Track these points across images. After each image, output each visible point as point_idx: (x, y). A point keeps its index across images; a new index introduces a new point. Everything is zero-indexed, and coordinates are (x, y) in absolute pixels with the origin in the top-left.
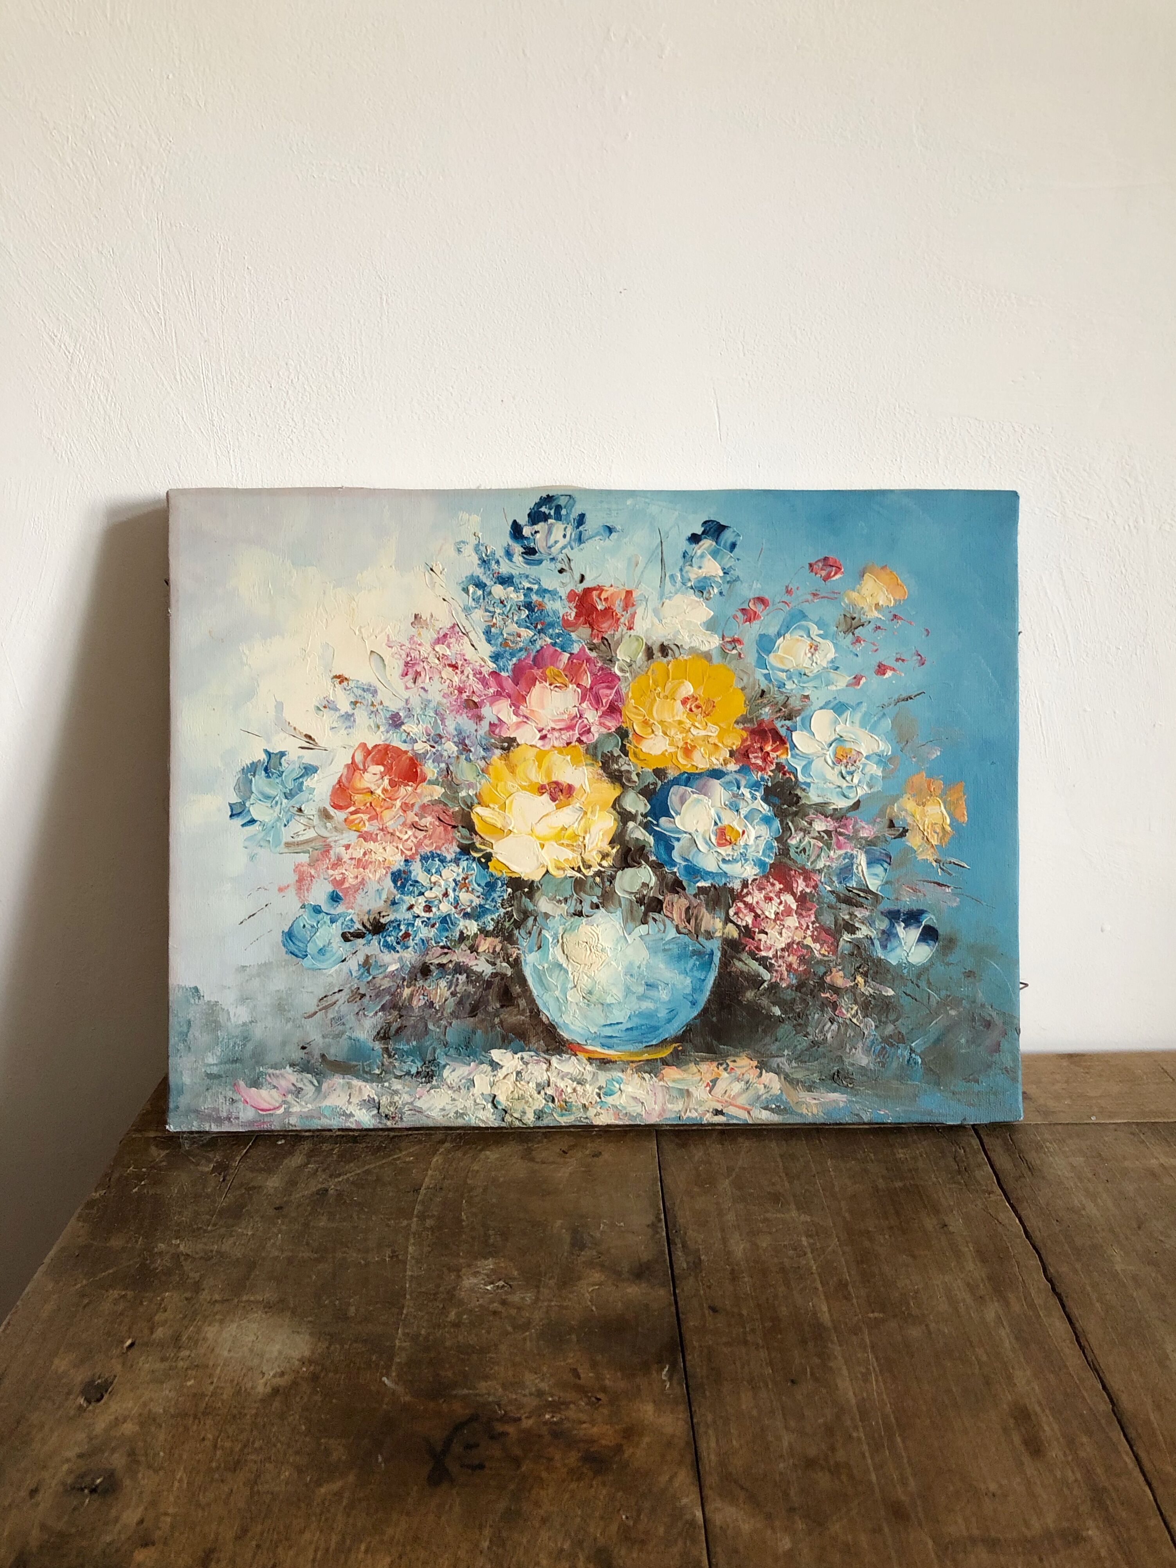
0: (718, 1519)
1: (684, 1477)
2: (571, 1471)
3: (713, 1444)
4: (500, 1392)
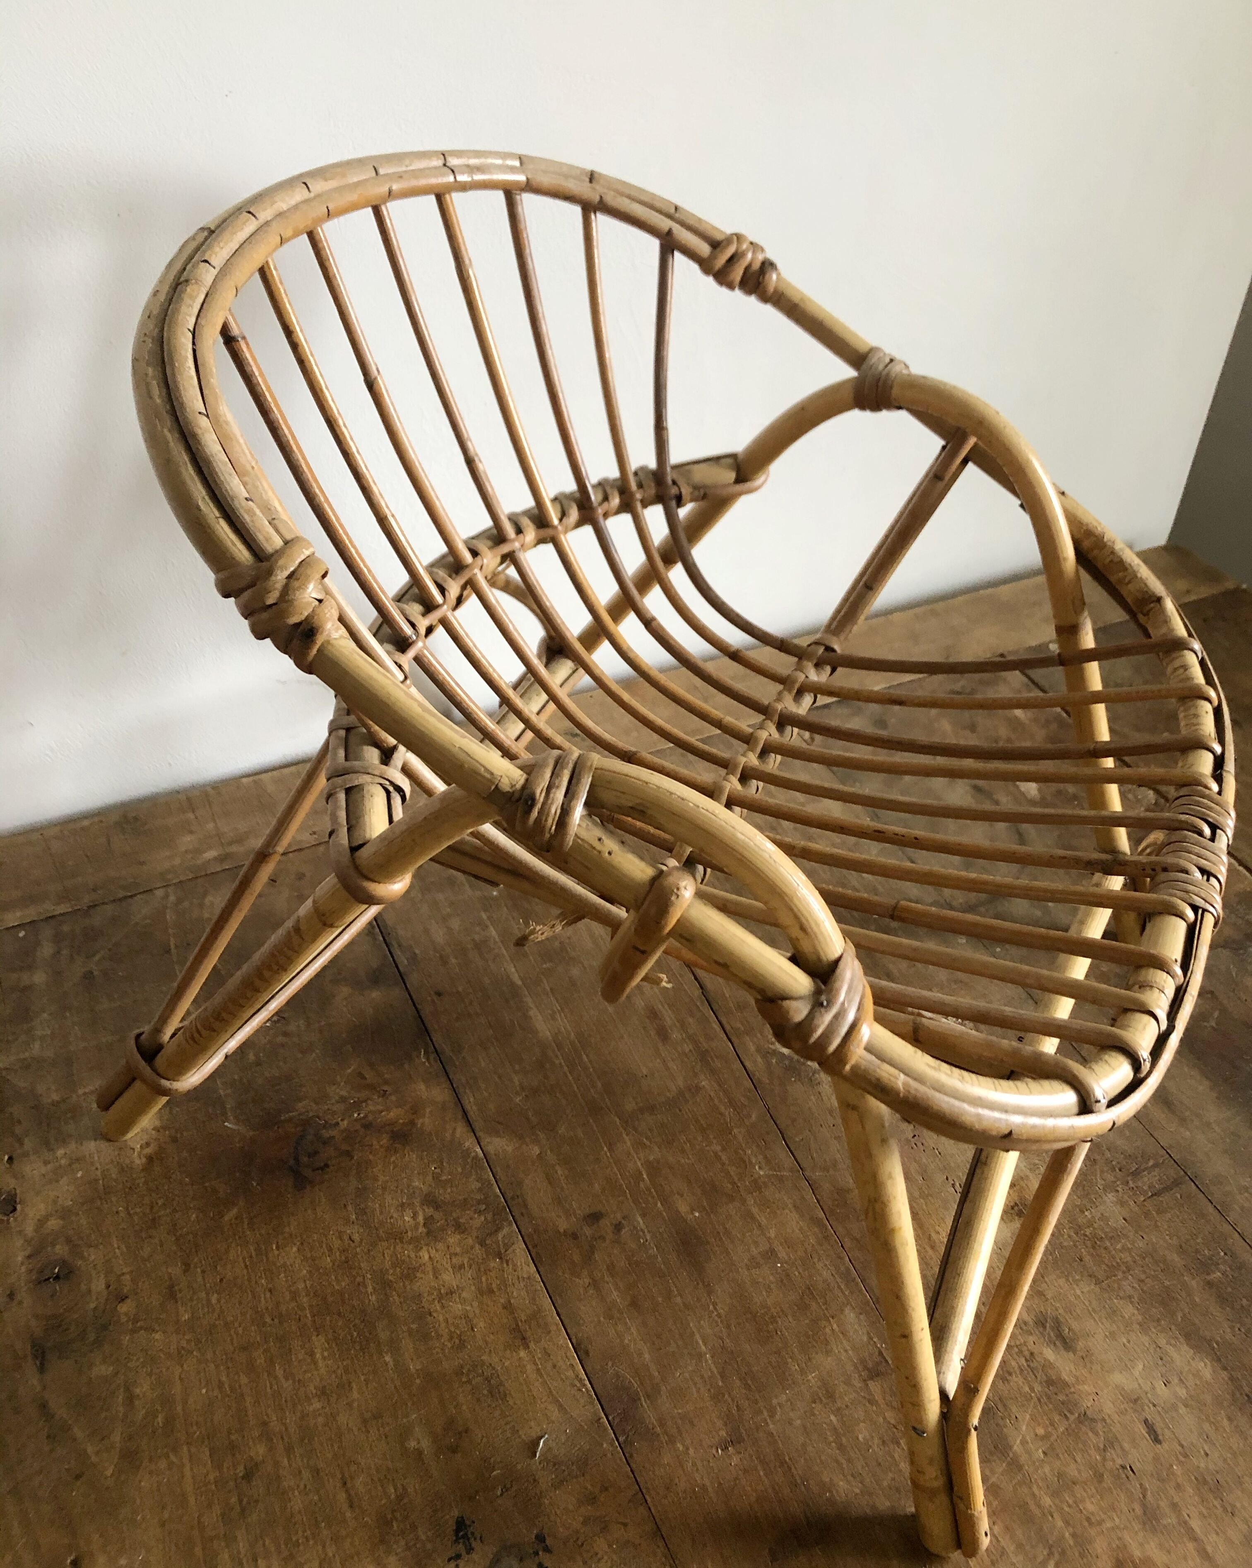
0: (490, 1149)
1: (461, 1129)
2: (388, 1149)
3: (472, 1100)
4: (315, 1107)
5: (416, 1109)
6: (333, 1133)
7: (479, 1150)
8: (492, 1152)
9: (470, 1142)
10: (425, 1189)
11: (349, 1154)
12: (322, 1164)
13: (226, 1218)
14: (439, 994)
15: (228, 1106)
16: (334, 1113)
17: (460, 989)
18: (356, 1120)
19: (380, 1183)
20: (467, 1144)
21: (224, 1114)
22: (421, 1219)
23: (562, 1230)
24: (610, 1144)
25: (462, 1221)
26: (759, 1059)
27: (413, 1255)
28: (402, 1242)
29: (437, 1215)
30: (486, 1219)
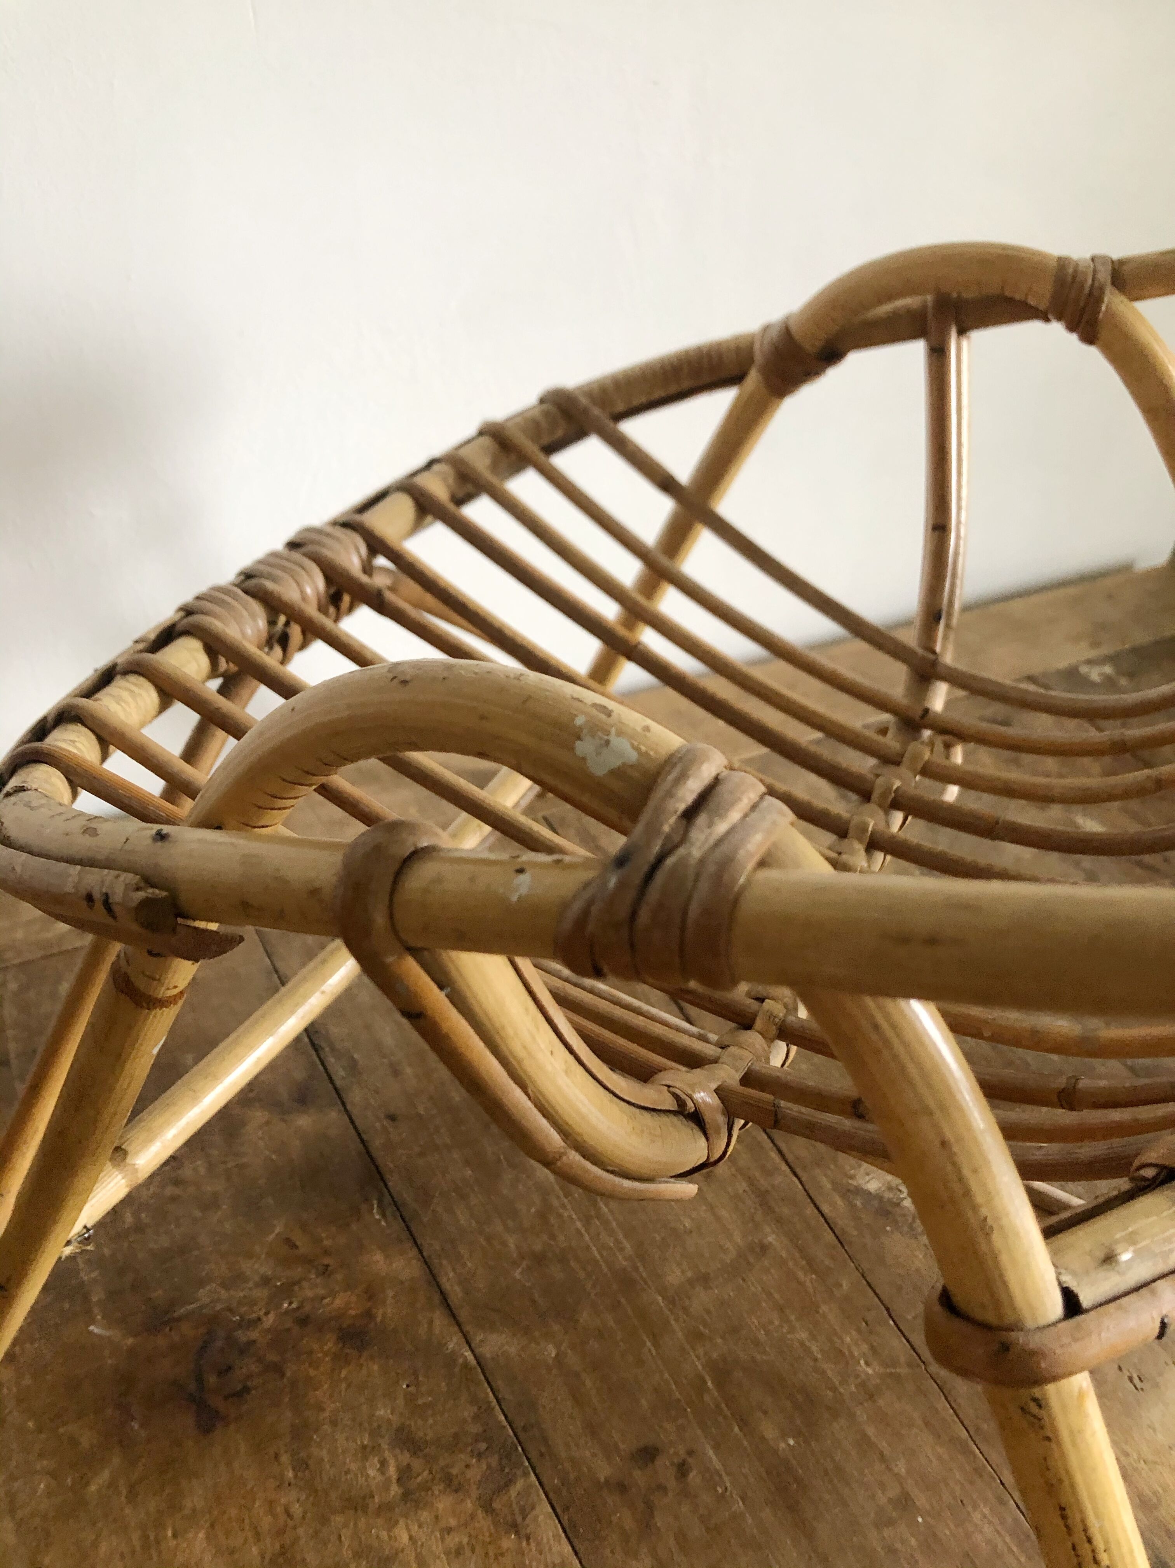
0: (486, 1351)
1: (439, 1320)
2: (336, 1357)
3: (451, 1274)
4: (224, 1294)
5: (372, 1293)
6: (254, 1335)
7: (468, 1354)
8: (488, 1355)
9: (454, 1343)
10: (395, 1420)
11: (278, 1369)
12: (239, 1387)
13: (93, 1488)
14: (392, 1118)
15: (95, 1299)
16: (253, 1303)
17: (421, 1111)
18: (287, 1312)
19: (327, 1414)
20: (451, 1346)
21: (88, 1312)
22: (392, 1471)
23: (602, 1480)
24: (654, 1336)
25: (454, 1471)
26: (839, 1202)
27: (384, 1535)
28: (365, 1512)
29: (417, 1464)
30: (489, 1467)
